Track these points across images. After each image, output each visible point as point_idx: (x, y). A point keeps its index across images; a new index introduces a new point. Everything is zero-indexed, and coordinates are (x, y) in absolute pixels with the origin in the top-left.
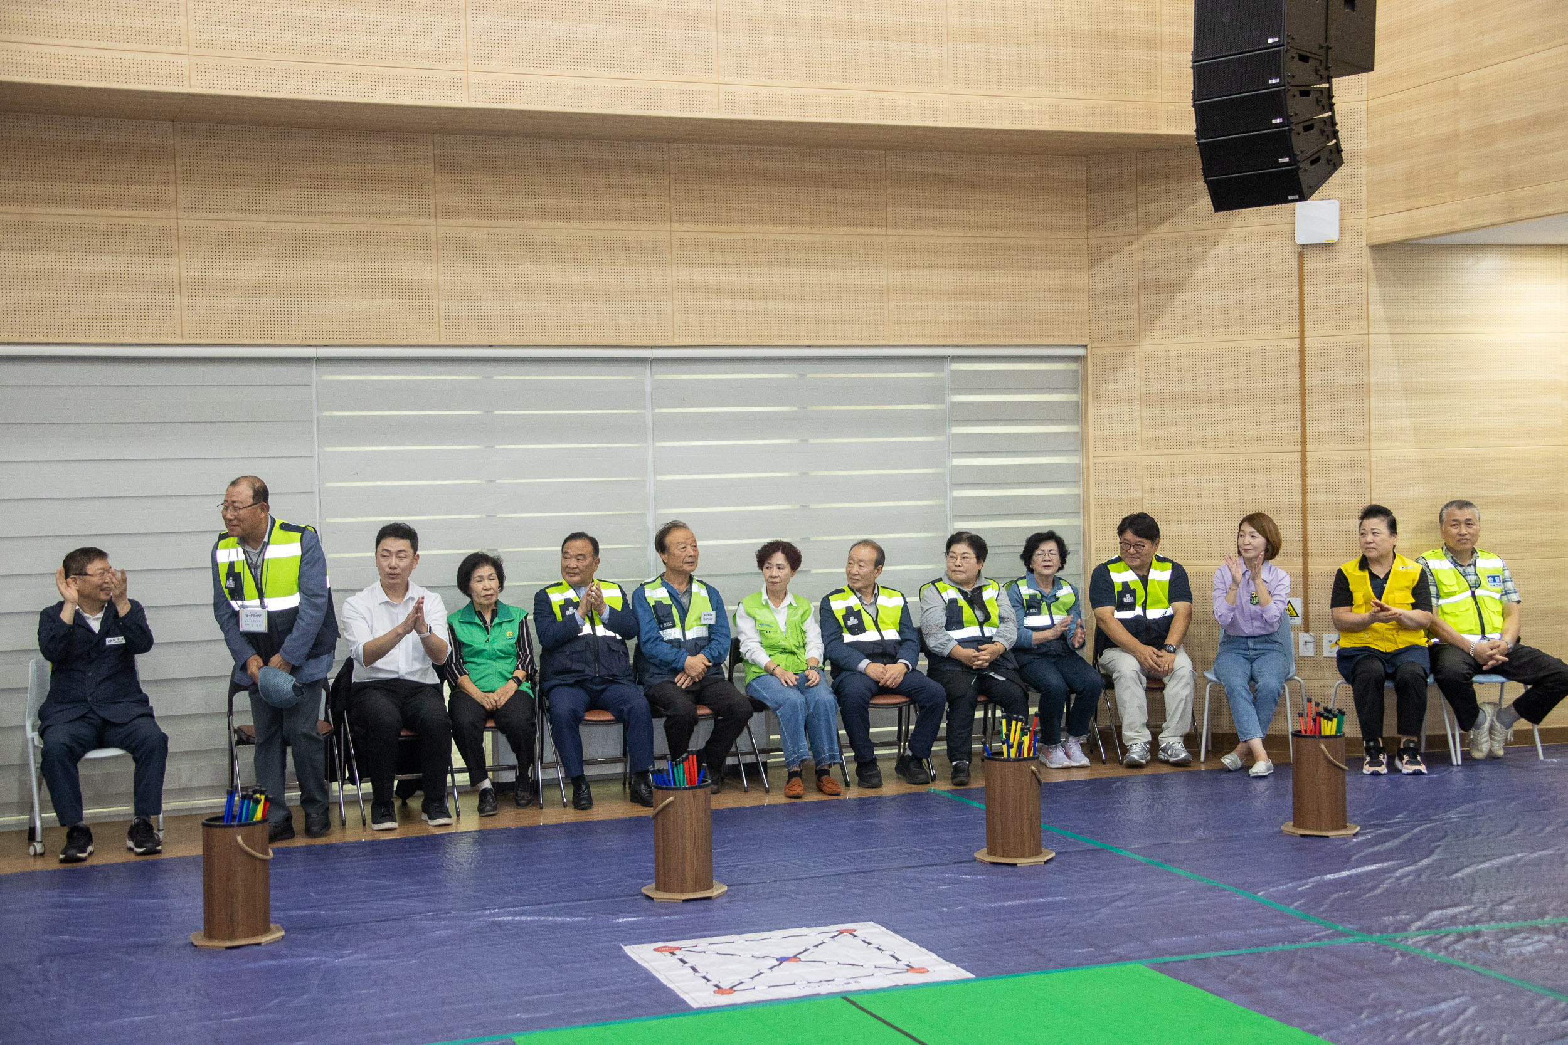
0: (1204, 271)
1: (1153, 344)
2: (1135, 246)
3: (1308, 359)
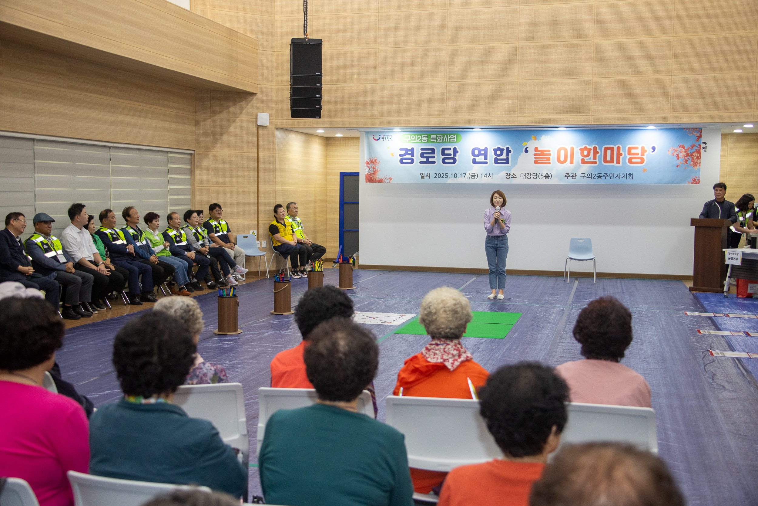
0: (230, 130)
1: (215, 151)
2: (210, 120)
3: (259, 160)
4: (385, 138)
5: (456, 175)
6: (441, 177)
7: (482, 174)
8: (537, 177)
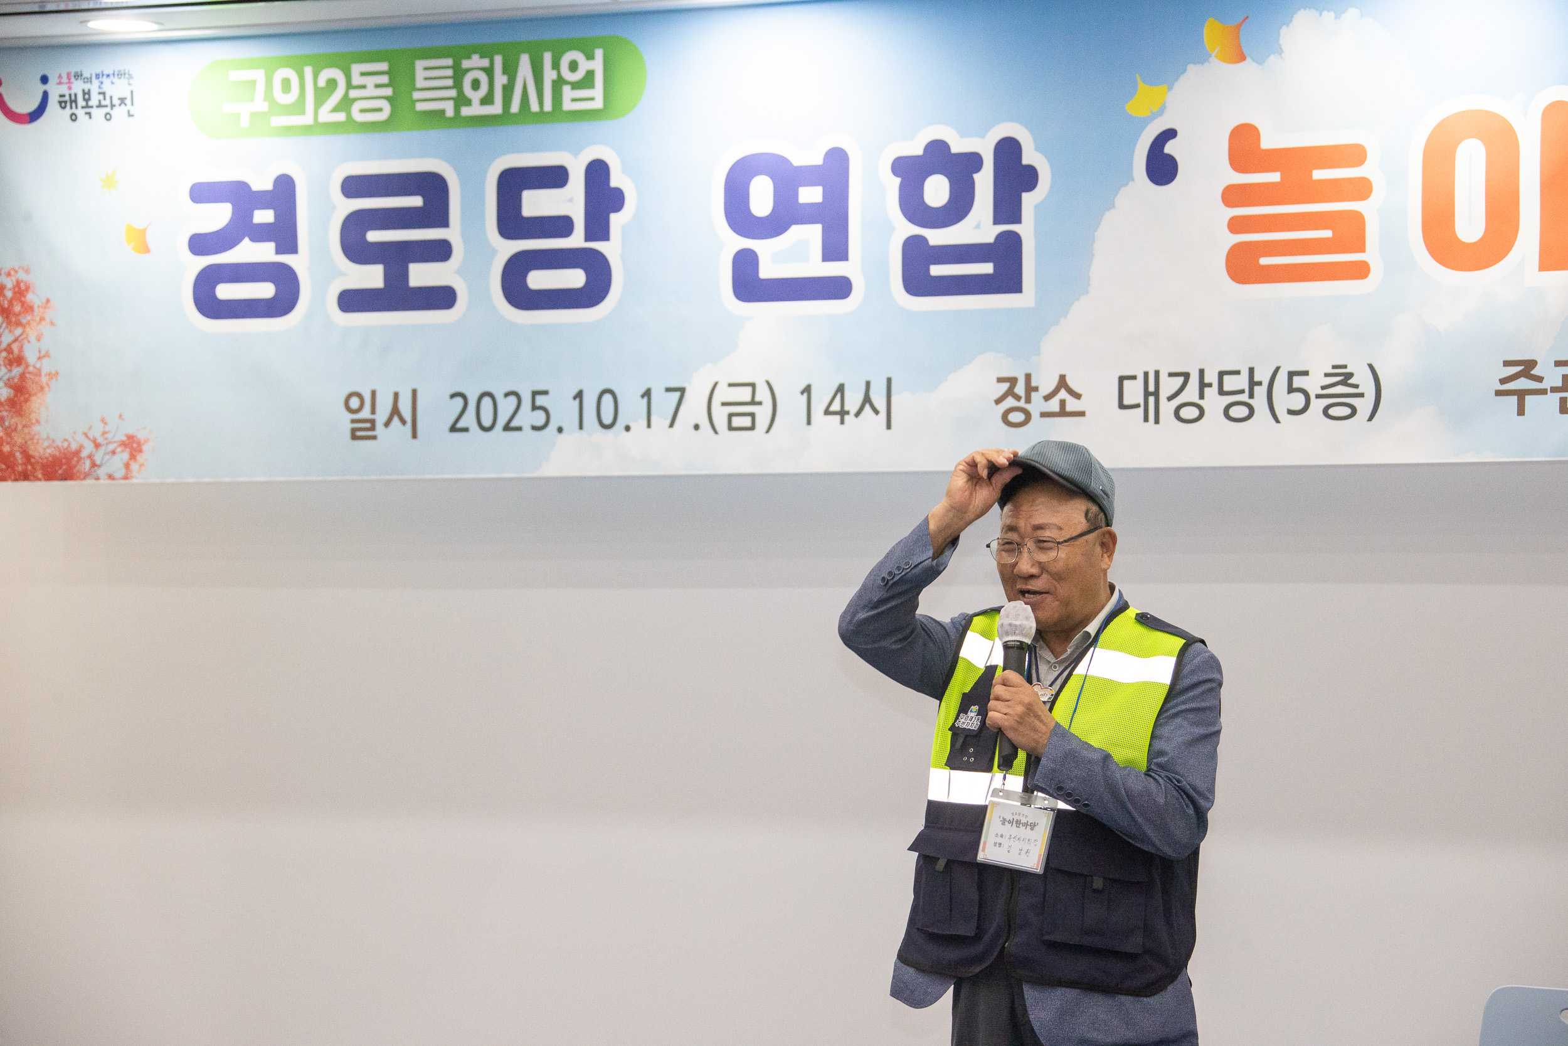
4: (81, 103)
5: (607, 399)
6: (501, 422)
7: (807, 390)
8: (1259, 401)
